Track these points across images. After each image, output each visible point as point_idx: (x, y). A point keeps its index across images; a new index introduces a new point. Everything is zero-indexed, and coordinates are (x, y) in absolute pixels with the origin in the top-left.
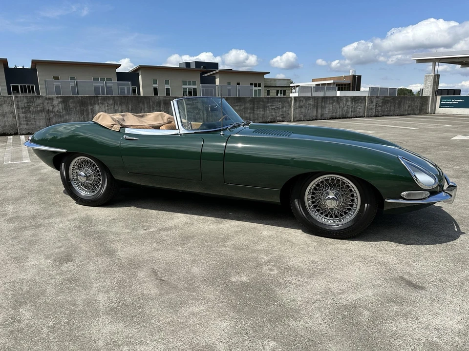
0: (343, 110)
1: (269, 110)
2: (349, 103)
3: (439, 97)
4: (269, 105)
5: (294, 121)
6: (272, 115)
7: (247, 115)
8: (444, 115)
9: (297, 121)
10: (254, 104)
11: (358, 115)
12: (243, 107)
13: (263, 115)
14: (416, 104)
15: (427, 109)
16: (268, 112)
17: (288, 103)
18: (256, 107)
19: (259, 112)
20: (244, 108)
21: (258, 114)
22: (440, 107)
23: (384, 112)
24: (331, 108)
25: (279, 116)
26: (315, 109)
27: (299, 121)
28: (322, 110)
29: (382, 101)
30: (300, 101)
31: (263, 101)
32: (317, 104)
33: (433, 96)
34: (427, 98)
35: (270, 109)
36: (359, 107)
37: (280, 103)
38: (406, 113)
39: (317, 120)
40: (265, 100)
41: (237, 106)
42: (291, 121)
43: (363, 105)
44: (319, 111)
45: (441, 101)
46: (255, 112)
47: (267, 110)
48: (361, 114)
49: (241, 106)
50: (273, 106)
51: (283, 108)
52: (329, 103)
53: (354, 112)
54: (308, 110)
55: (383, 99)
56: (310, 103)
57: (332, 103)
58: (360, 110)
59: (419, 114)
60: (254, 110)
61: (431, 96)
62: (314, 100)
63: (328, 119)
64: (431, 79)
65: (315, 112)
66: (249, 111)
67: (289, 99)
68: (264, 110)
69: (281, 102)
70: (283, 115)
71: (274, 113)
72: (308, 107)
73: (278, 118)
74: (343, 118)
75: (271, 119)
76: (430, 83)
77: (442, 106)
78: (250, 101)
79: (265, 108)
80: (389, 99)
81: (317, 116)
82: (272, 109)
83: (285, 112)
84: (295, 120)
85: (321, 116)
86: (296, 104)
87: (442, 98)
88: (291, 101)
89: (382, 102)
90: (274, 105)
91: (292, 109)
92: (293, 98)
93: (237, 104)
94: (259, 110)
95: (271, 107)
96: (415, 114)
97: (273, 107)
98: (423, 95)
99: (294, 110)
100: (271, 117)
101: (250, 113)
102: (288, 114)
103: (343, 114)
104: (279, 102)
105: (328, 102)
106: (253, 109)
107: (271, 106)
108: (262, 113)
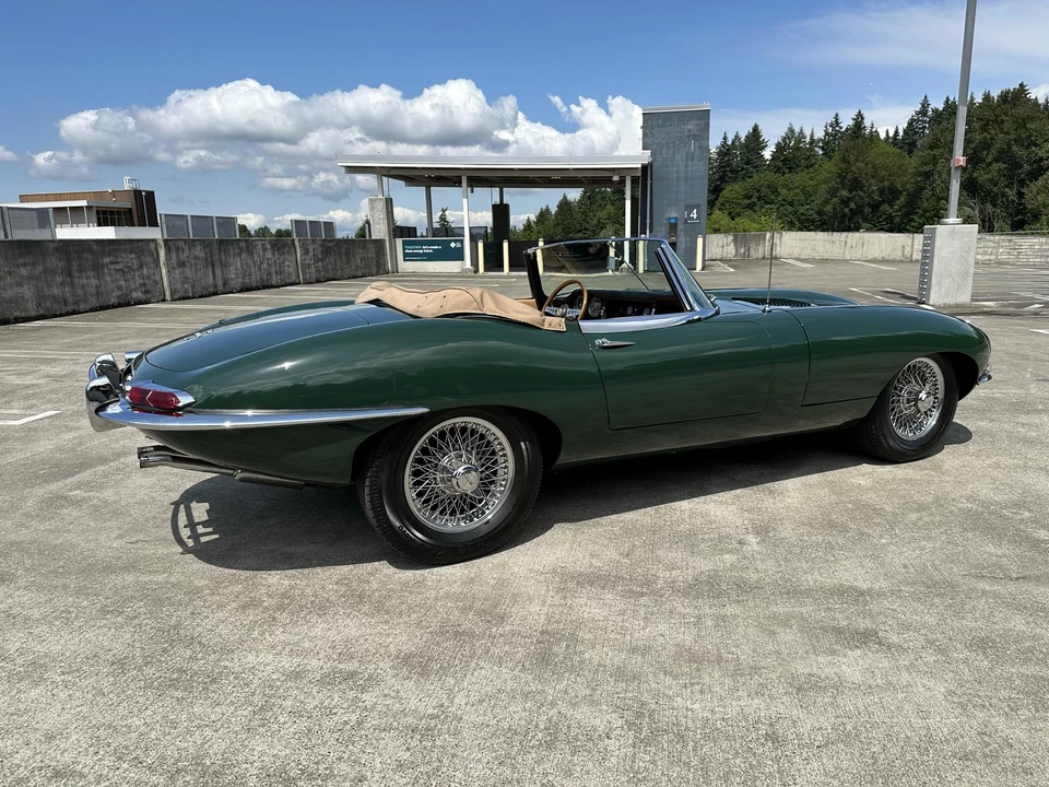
0: (260, 269)
1: (110, 275)
2: (269, 255)
3: (399, 242)
4: (107, 260)
5: (173, 300)
6: (120, 288)
7: (56, 291)
8: (414, 274)
9: (180, 299)
10: (69, 260)
11: (288, 281)
12: (40, 269)
13: (97, 287)
14: (370, 255)
15: (385, 264)
16: (108, 279)
17: (151, 254)
18: (75, 268)
19: (85, 281)
20: (45, 271)
21: (83, 287)
22: (405, 260)
23: (327, 272)
24: (239, 264)
25: (136, 290)
26: (210, 270)
27: (184, 299)
28: (222, 271)
29: (320, 249)
30: (178, 249)
31: (91, 252)
32: (212, 257)
33: (390, 240)
34: (380, 243)
35: (113, 272)
36: (287, 263)
37: (133, 256)
38: (360, 274)
39: (216, 294)
40: (95, 247)
41: (24, 265)
42: (164, 300)
43: (292, 258)
44: (218, 273)
45: (404, 249)
46: (76, 280)
47: (104, 274)
48: (293, 278)
49: (34, 264)
50: (117, 263)
51: (141, 267)
52: (234, 255)
53: (281, 273)
54: (196, 270)
55: (323, 246)
56: (197, 253)
57: (240, 254)
58: (290, 270)
59: (377, 274)
60: (71, 276)
61: (387, 238)
62: (205, 248)
63: (238, 292)
64: (381, 206)
65: (211, 276)
66: (59, 279)
67: (152, 246)
68: (98, 274)
69: (136, 253)
70: (144, 285)
71: (122, 283)
72: (196, 264)
73: (134, 295)
74: (265, 287)
75: (118, 297)
76: (381, 215)
77: (407, 257)
78: (56, 249)
79: (98, 269)
80: (331, 245)
81: (215, 286)
82: (117, 271)
83: (148, 277)
84: (176, 297)
85: (224, 285)
86: (171, 259)
87: (404, 243)
88: (156, 249)
89: (322, 252)
90: (120, 259)
91: (164, 271)
92: (162, 243)
93: (22, 261)
94: (84, 275)
95: (112, 267)
96: (373, 275)
97: (118, 267)
98: (373, 238)
99: (168, 271)
100: (119, 293)
101: (63, 284)
102: (156, 282)
103: (262, 279)
104: (131, 253)
105: (232, 253)
106: (68, 273)
107: (112, 263)
108: (94, 282)
